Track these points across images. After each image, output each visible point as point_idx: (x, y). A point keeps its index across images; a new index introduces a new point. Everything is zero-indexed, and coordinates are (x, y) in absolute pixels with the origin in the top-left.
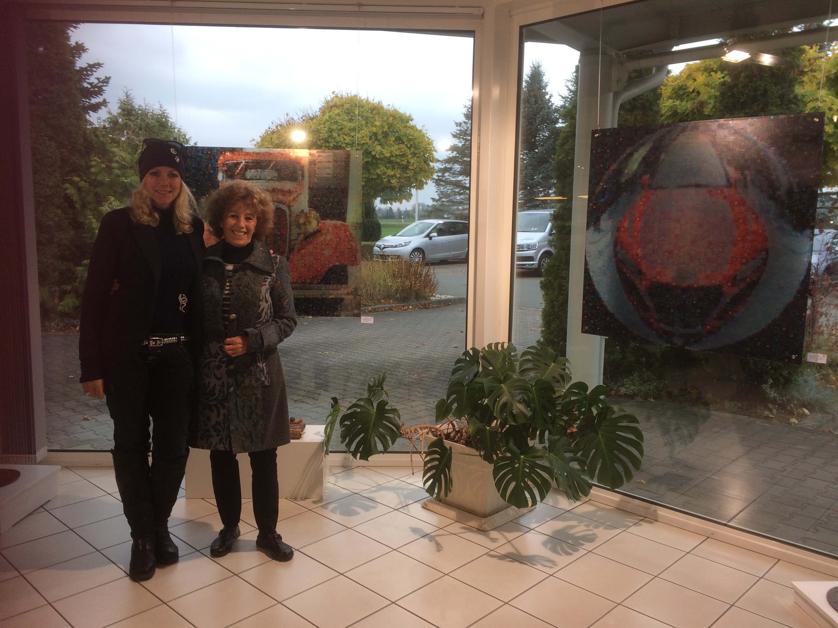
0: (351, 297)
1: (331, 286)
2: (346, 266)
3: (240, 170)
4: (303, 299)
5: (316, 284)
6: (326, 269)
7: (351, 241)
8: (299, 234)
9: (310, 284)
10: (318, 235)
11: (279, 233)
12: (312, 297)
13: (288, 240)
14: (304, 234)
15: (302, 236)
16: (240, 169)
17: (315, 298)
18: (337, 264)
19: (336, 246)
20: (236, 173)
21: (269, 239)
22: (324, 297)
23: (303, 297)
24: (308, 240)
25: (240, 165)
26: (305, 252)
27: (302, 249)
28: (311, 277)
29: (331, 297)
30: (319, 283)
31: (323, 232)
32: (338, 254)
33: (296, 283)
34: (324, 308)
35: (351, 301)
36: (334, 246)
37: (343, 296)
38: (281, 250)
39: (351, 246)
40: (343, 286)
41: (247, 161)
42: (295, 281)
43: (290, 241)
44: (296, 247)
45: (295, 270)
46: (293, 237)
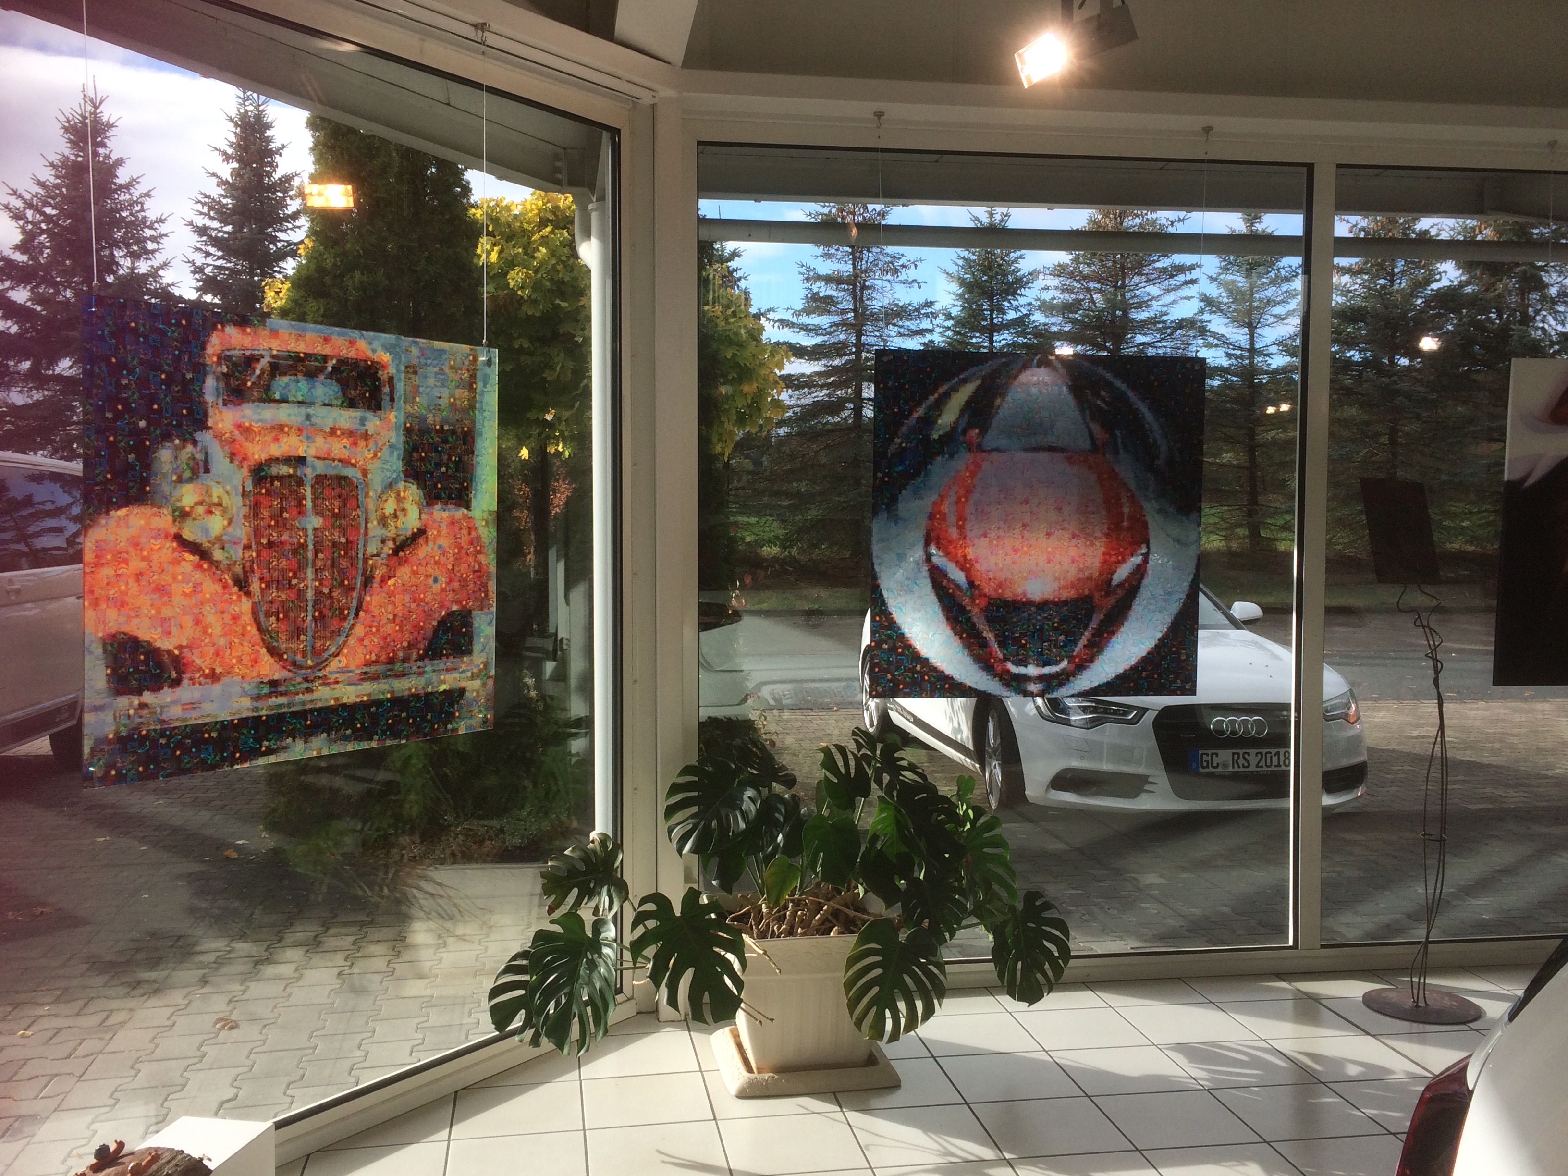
0: (477, 683)
1: (441, 664)
2: (470, 612)
3: (259, 377)
4: (388, 700)
5: (416, 661)
6: (435, 623)
7: (479, 552)
8: (383, 542)
9: (404, 661)
10: (421, 541)
11: (343, 540)
12: (406, 693)
13: (361, 556)
14: (394, 540)
15: (390, 544)
16: (258, 372)
17: (413, 695)
18: (455, 608)
19: (453, 565)
20: (249, 384)
21: (320, 556)
22: (430, 690)
23: (389, 696)
24: (401, 554)
25: (258, 360)
26: (395, 585)
27: (390, 578)
28: (405, 644)
29: (442, 688)
30: (421, 658)
31: (430, 533)
32: (456, 585)
33: (376, 662)
34: (429, 717)
35: (478, 692)
36: (450, 567)
37: (463, 684)
38: (346, 582)
39: (480, 564)
40: (465, 659)
41: (275, 352)
42: (374, 658)
43: (365, 560)
44: (378, 573)
45: (374, 630)
46: (372, 549)
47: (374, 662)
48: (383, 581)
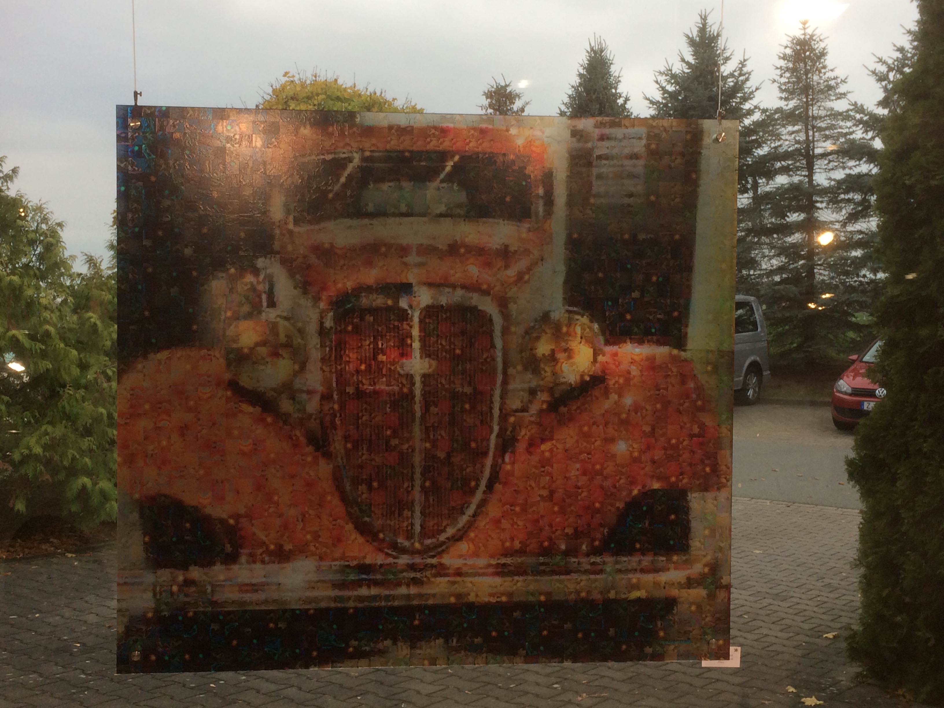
0: (700, 593)
1: (633, 561)
2: (683, 493)
3: (344, 185)
4: (541, 604)
5: (588, 555)
6: (621, 505)
7: (702, 409)
8: (533, 392)
9: (567, 553)
10: (596, 392)
11: (468, 390)
12: (573, 597)
13: (496, 412)
14: (551, 390)
15: (543, 397)
16: (343, 180)
17: (583, 600)
18: (656, 486)
19: (653, 429)
20: (330, 196)
21: (433, 409)
22: (612, 595)
23: (542, 598)
24: (563, 409)
25: (344, 167)
26: (551, 450)
27: (543, 441)
28: (569, 531)
29: (635, 594)
30: (595, 551)
31: (611, 382)
32: (658, 454)
33: (521, 552)
34: (612, 632)
35: (699, 607)
36: (647, 429)
37: (675, 592)
38: (473, 445)
39: (702, 426)
40: (675, 558)
41: (367, 154)
42: (517, 545)
43: (504, 417)
44: (524, 434)
45: (518, 509)
46: (515, 403)
47: (517, 551)
48: (532, 445)
